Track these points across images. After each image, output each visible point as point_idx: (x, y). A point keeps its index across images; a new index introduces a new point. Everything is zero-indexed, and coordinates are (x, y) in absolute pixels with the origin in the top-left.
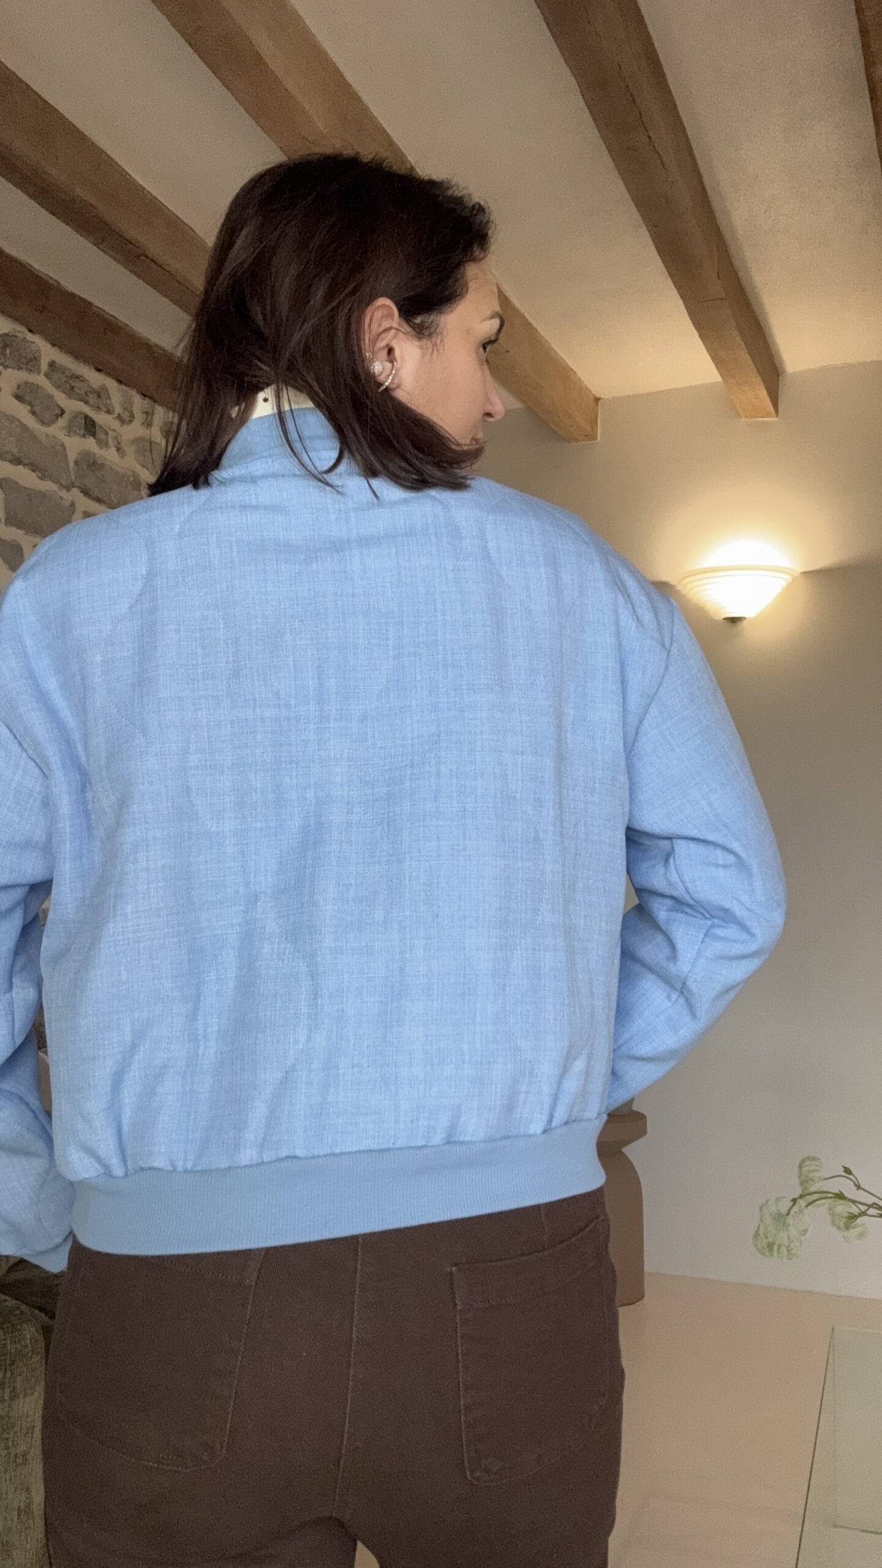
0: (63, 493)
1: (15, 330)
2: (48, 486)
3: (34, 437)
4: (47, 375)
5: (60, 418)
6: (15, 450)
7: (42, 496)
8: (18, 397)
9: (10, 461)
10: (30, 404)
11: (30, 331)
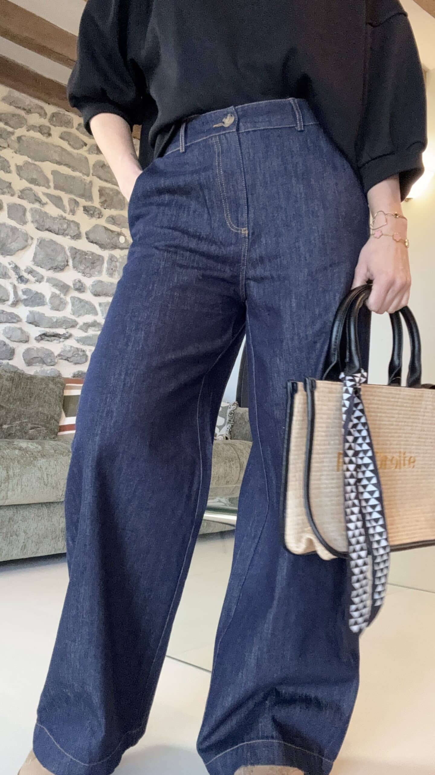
0: (85, 177)
1: (59, 111)
2: (77, 174)
3: (69, 154)
4: (77, 129)
5: (84, 147)
6: (58, 159)
7: (74, 178)
8: (61, 138)
9: (56, 163)
10: (67, 140)
11: (68, 111)
